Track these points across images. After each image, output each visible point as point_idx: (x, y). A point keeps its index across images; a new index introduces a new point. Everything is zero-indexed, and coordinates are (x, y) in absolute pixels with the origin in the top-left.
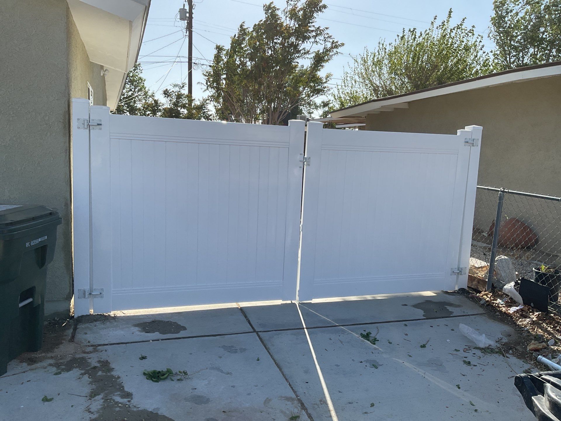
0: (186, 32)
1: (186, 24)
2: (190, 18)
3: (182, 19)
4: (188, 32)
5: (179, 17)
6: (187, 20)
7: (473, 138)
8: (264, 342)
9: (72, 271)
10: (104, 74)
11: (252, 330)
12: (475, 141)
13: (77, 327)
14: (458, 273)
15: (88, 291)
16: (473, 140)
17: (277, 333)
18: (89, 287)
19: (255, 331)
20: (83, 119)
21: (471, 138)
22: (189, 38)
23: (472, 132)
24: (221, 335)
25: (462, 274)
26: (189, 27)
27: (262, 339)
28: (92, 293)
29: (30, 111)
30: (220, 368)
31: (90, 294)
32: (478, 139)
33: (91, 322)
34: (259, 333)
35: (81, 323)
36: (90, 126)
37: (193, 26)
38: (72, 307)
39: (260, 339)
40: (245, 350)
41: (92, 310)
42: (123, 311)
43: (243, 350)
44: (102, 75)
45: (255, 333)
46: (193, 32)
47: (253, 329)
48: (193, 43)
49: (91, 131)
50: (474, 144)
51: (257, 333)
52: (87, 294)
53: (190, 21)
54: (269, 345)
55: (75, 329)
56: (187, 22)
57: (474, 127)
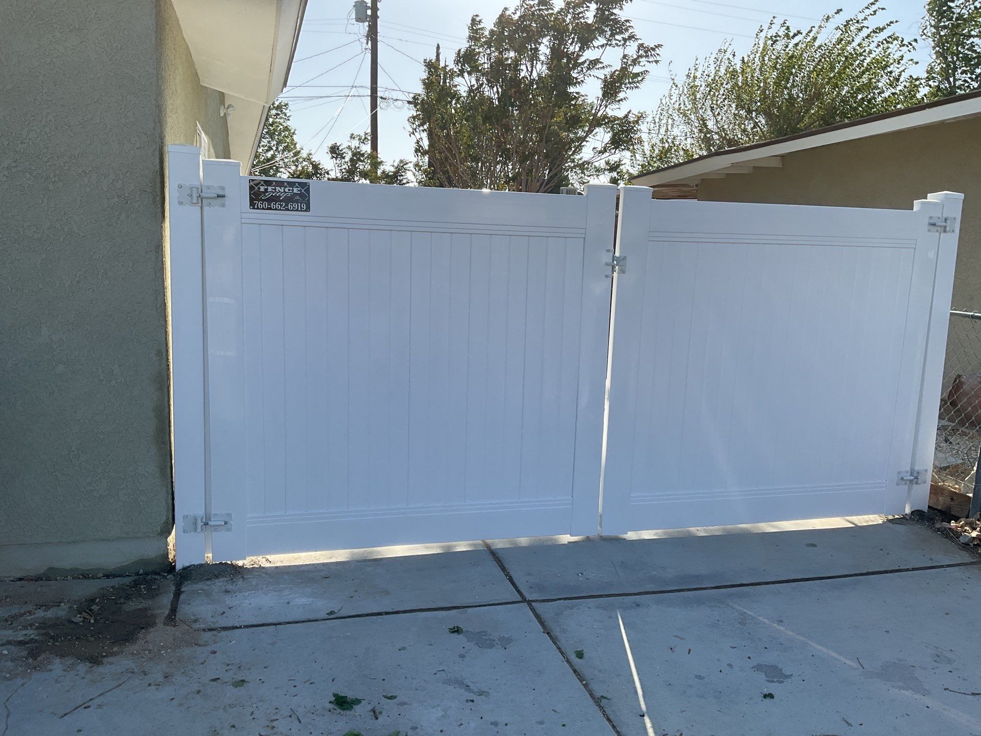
0: (367, 43)
1: (367, 29)
2: (374, 18)
3: (358, 19)
4: (370, 42)
5: (354, 16)
6: (369, 22)
7: (945, 216)
8: (545, 623)
9: (172, 480)
10: (225, 114)
11: (520, 599)
12: (949, 222)
13: (182, 590)
14: (911, 481)
15: (202, 518)
16: (946, 220)
17: (570, 605)
18: (204, 512)
19: (524, 600)
20: (189, 185)
21: (940, 216)
22: (372, 53)
23: (942, 205)
24: (458, 608)
25: (919, 482)
26: (372, 35)
27: (542, 617)
28: (209, 523)
29: (87, 171)
30: (465, 682)
31: (206, 524)
32: (955, 219)
33: (208, 579)
34: (533, 604)
35: (189, 582)
36: (203, 200)
37: (378, 31)
38: (172, 549)
39: (537, 616)
40: (509, 640)
41: (210, 555)
42: (268, 557)
43: (506, 642)
44: (222, 115)
45: (525, 606)
46: (378, 43)
47: (521, 597)
48: (378, 62)
49: (205, 208)
50: (948, 229)
51: (529, 603)
52: (200, 524)
53: (372, 23)
54: (556, 632)
55: (178, 594)
56: (369, 24)
57: (946, 194)
